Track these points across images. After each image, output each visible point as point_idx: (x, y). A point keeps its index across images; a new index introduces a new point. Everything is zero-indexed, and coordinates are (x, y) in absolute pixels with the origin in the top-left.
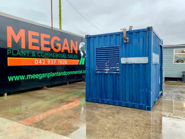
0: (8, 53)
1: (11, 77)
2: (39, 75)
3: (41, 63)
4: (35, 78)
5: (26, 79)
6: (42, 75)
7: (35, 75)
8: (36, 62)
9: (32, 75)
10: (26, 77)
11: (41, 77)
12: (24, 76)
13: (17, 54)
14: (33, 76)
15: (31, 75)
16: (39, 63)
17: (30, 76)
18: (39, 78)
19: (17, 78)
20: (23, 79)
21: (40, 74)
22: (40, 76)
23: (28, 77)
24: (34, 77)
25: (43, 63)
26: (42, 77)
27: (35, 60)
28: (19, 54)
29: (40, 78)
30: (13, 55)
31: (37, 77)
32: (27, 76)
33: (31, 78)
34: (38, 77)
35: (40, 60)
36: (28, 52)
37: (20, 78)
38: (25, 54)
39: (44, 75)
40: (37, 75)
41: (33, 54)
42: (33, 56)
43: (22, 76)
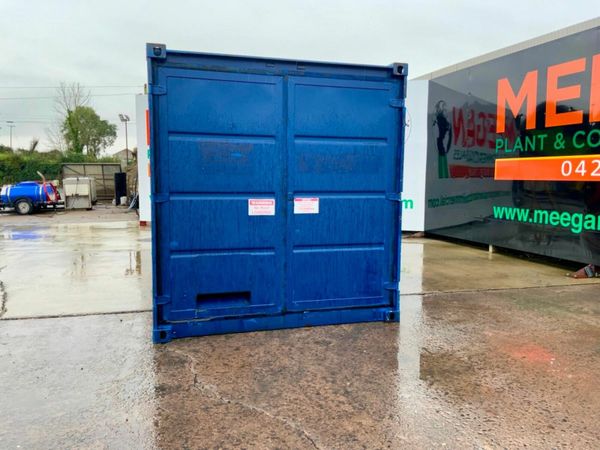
0: (497, 148)
1: (499, 209)
2: (571, 215)
3: (583, 172)
4: (557, 223)
5: (531, 220)
6: (584, 220)
7: (560, 214)
8: (566, 170)
9: (549, 214)
10: (531, 215)
11: (580, 225)
12: (528, 211)
14: (552, 218)
15: (546, 212)
16: (577, 171)
17: (544, 216)
18: (571, 226)
19: (510, 214)
20: (525, 220)
21: (575, 215)
22: (577, 220)
23: (538, 215)
24: (555, 221)
25: (593, 174)
26: (583, 228)
27: (563, 161)
28: (518, 147)
29: (577, 229)
30: (506, 150)
31: (565, 222)
32: (536, 212)
33: (546, 222)
34: (568, 224)
35: (580, 160)
36: (542, 137)
37: (516, 216)
38: (533, 147)
39: (593, 222)
40: (565, 217)
41: (558, 141)
42: (558, 148)
43: (523, 210)
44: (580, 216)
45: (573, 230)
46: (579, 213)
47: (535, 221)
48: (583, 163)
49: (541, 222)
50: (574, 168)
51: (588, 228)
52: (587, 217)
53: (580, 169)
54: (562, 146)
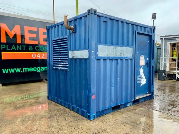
0: (2, 48)
1: (5, 70)
4: (32, 71)
5: (22, 71)
6: (41, 69)
7: (33, 68)
8: (34, 56)
9: (29, 68)
10: (22, 70)
12: (20, 69)
13: (12, 48)
16: (37, 56)
18: (37, 71)
19: (12, 71)
20: (19, 71)
21: (38, 68)
22: (39, 69)
23: (25, 70)
24: (31, 70)
25: (42, 57)
26: (41, 71)
27: (33, 53)
28: (13, 48)
29: (39, 71)
30: (7, 49)
31: (35, 70)
32: (24, 69)
33: (28, 71)
34: (36, 70)
36: (24, 46)
37: (15, 71)
38: (21, 49)
39: (43, 69)
40: (35, 68)
41: (30, 48)
42: (30, 50)
43: (18, 69)
44: (40, 68)
45: (38, 72)
46: (39, 67)
47: (24, 71)
48: (39, 54)
49: (26, 71)
50: (36, 55)
51: (42, 70)
52: (41, 68)
53: (38, 56)
54: (32, 49)
